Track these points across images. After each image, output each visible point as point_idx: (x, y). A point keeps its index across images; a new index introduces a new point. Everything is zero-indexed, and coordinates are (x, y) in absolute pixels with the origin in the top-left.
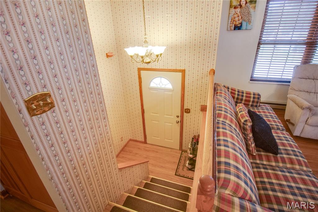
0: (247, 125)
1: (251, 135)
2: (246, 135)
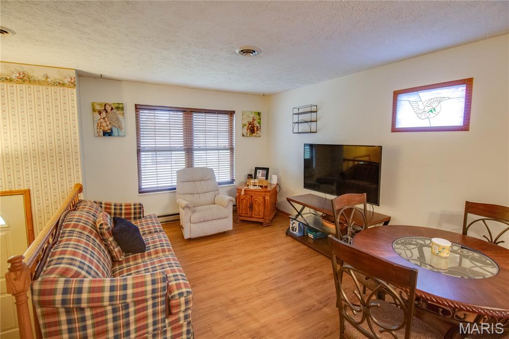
0: (103, 228)
1: (111, 239)
2: (106, 241)
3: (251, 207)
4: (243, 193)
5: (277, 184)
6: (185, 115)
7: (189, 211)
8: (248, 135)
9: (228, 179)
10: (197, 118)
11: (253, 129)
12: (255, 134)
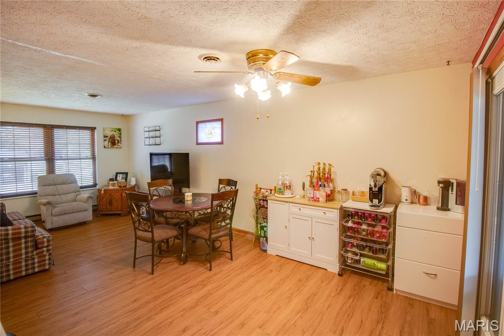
3: (111, 203)
4: (102, 192)
5: (136, 185)
6: (45, 130)
7: (50, 207)
8: (109, 147)
9: (91, 183)
10: (57, 133)
11: (113, 142)
12: (116, 146)
